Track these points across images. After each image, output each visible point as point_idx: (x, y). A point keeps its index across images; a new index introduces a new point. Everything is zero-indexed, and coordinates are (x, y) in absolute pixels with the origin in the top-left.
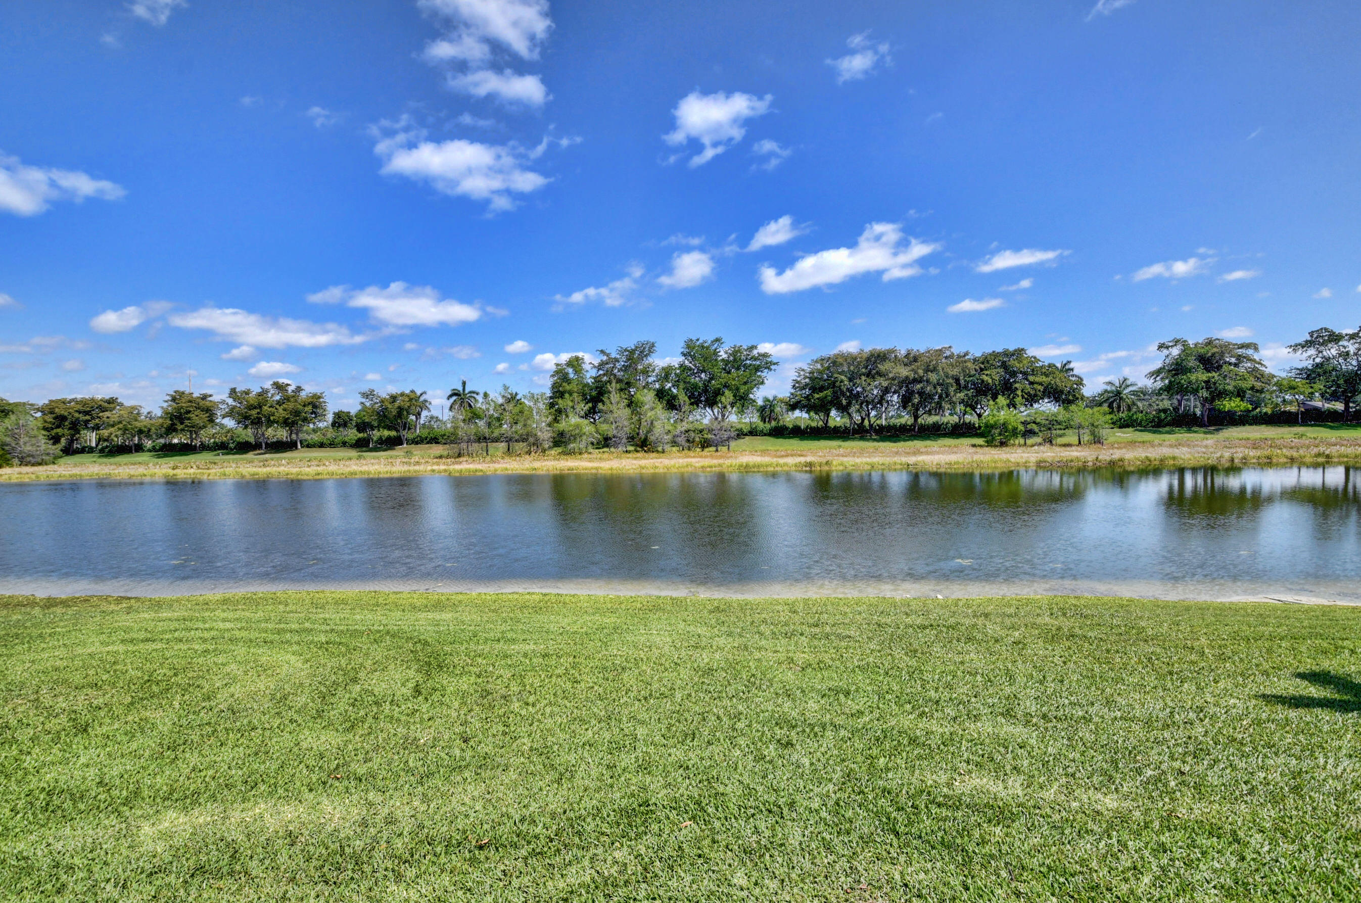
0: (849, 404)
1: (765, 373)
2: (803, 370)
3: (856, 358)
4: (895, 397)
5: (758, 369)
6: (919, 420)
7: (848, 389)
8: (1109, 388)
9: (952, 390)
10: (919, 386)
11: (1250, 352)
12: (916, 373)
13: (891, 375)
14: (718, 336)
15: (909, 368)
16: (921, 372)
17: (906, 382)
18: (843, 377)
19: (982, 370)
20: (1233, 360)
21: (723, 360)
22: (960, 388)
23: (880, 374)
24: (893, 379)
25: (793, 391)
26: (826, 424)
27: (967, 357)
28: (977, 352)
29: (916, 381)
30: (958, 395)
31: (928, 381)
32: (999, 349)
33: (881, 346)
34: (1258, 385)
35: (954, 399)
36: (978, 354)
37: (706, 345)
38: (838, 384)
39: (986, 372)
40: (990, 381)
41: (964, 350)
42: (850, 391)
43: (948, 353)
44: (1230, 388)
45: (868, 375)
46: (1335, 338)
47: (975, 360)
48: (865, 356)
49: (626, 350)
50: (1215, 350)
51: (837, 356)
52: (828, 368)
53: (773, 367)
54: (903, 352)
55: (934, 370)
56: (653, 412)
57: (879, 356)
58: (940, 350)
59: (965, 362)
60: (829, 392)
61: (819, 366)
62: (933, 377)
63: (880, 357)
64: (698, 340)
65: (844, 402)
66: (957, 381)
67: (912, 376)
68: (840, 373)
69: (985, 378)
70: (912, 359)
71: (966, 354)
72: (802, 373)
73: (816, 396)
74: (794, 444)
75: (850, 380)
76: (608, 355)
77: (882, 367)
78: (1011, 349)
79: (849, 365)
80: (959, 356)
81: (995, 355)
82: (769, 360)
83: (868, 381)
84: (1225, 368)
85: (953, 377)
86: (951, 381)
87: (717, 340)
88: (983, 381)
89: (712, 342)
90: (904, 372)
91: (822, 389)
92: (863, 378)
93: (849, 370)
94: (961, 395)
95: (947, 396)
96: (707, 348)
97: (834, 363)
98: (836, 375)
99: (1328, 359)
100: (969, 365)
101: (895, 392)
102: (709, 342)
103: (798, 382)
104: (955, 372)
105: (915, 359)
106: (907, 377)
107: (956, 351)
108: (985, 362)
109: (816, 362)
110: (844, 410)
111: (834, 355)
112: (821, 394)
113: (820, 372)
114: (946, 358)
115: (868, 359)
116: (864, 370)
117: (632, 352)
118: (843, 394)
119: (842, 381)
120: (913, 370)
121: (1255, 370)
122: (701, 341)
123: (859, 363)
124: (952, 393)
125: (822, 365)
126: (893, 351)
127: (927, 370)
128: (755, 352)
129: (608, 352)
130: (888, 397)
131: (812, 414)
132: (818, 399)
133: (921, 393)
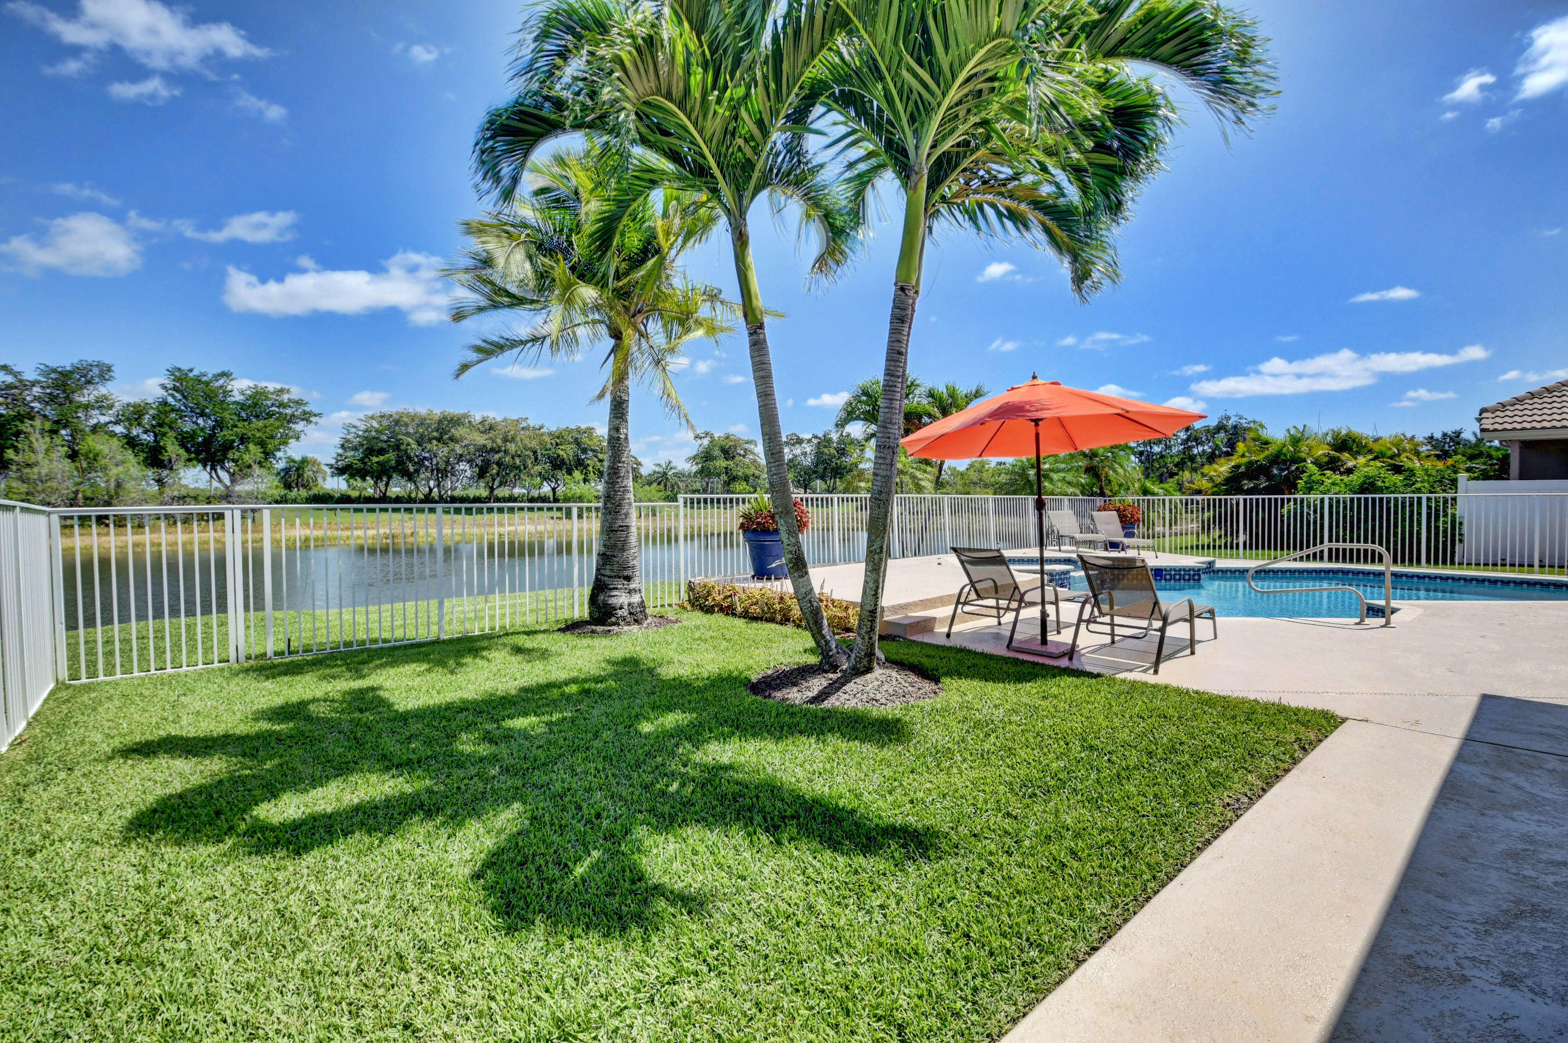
0: (417, 471)
1: (299, 426)
2: (354, 427)
3: (425, 419)
4: (467, 466)
5: (292, 419)
6: (496, 492)
7: (415, 454)
8: (657, 469)
9: (529, 462)
10: (497, 456)
11: (752, 447)
12: (494, 441)
13: (465, 442)
14: (226, 369)
15: (486, 437)
16: (499, 441)
17: (483, 451)
18: (410, 440)
19: (557, 444)
20: (742, 452)
21: (236, 403)
22: (537, 461)
23: (453, 439)
24: (468, 446)
25: (340, 451)
26: (385, 494)
27: (543, 430)
28: (553, 426)
29: (493, 450)
30: (536, 468)
31: (506, 452)
32: (573, 427)
33: (455, 409)
34: (757, 473)
35: (531, 471)
36: (553, 429)
37: (205, 379)
38: (403, 447)
39: (561, 447)
40: (565, 456)
41: (540, 423)
42: (418, 456)
43: (524, 424)
44: (740, 474)
45: (439, 440)
46: (800, 441)
47: (550, 434)
48: (437, 418)
49: (54, 371)
50: (731, 443)
51: (400, 414)
52: (389, 428)
53: (313, 419)
54: (478, 418)
55: (512, 440)
56: (121, 469)
57: (452, 419)
58: (517, 421)
59: (542, 435)
60: (391, 456)
61: (375, 424)
62: (512, 447)
63: (455, 421)
64: (191, 370)
65: (411, 469)
66: (535, 453)
67: (489, 445)
68: (405, 435)
69: (561, 453)
70: (489, 428)
71: (542, 427)
72: (353, 430)
73: (375, 459)
74: (345, 517)
75: (418, 443)
76: (15, 374)
77: (455, 432)
78: (583, 427)
79: (417, 426)
80: (535, 429)
81: (569, 431)
82: (307, 409)
83: (440, 446)
84: (737, 458)
85: (530, 449)
86: (528, 453)
87: (223, 374)
88: (559, 456)
89: (214, 376)
90: (481, 440)
91: (381, 452)
92: (435, 442)
93: (417, 433)
94: (538, 468)
95: (525, 468)
96: (207, 384)
97: (397, 422)
98: (399, 437)
99: (796, 456)
100: (547, 439)
101: (468, 461)
102: (210, 376)
103: (348, 441)
104: (534, 444)
105: (491, 428)
106: (485, 446)
107: (533, 422)
108: (559, 438)
109: (372, 418)
110: (410, 477)
111: (397, 413)
112: (381, 458)
113: (378, 431)
114: (523, 429)
115: (440, 422)
116: (435, 434)
117: (65, 375)
118: (409, 458)
119: (408, 445)
120: (490, 439)
121: (755, 461)
122: (196, 372)
123: (429, 425)
124: (530, 466)
125: (380, 423)
126: (466, 416)
127: (505, 440)
128: (285, 397)
129: (16, 369)
130: (460, 466)
132: (377, 463)
133: (499, 464)
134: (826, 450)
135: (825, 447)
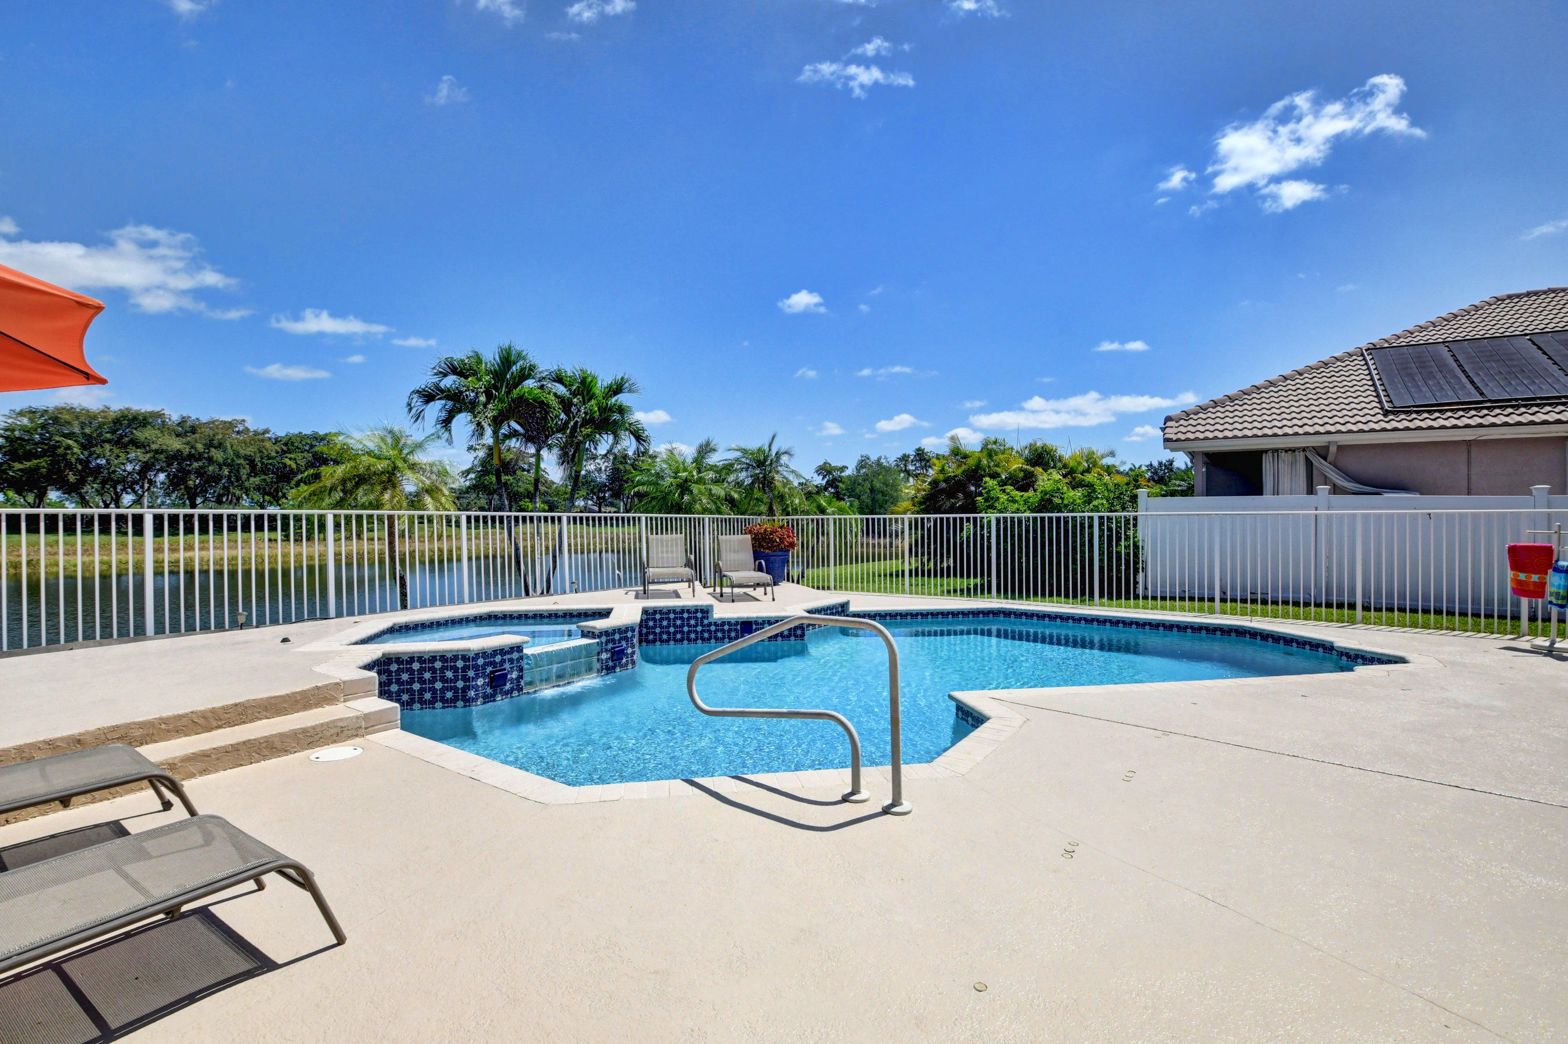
0: (82, 482)
3: (94, 417)
4: (162, 477)
7: (79, 460)
9: (244, 472)
10: (196, 465)
13: (154, 447)
16: (200, 447)
17: (177, 456)
18: (70, 442)
19: (284, 452)
20: (526, 467)
22: (254, 471)
23: (136, 444)
24: (157, 452)
27: (267, 435)
28: (281, 429)
29: (191, 457)
30: (252, 479)
32: (307, 431)
33: (144, 406)
35: (247, 484)
36: (281, 433)
39: (289, 456)
40: (294, 466)
41: (265, 427)
42: (86, 463)
43: (241, 428)
44: (521, 490)
45: (117, 443)
47: (277, 441)
51: (60, 410)
52: (43, 426)
54: (175, 417)
55: (220, 446)
57: (135, 418)
58: (230, 423)
59: (263, 441)
60: (43, 462)
61: (25, 421)
62: (218, 455)
63: (141, 421)
65: (72, 478)
66: (252, 462)
67: (186, 450)
68: (65, 436)
69: (288, 462)
70: (187, 429)
71: (267, 431)
73: (17, 466)
75: (84, 447)
77: (141, 435)
78: (322, 433)
79: (83, 425)
80: (256, 433)
81: (302, 437)
83: (116, 451)
85: (246, 458)
88: (285, 466)
90: (176, 444)
91: (29, 456)
92: (107, 446)
93: (84, 434)
94: (255, 480)
98: (58, 438)
99: (590, 472)
100: (268, 445)
101: (162, 470)
104: (249, 451)
105: (193, 430)
107: (253, 424)
108: (289, 445)
109: (21, 414)
110: (72, 490)
111: (57, 409)
113: (25, 430)
114: (238, 432)
115: (117, 421)
116: (108, 436)
118: (69, 466)
119: (69, 447)
120: (187, 443)
123: (101, 426)
124: (244, 477)
125: (31, 420)
126: (159, 415)
130: (151, 475)
131: (11, 494)
132: (20, 470)
133: (200, 473)
134: (621, 467)
135: (622, 463)
